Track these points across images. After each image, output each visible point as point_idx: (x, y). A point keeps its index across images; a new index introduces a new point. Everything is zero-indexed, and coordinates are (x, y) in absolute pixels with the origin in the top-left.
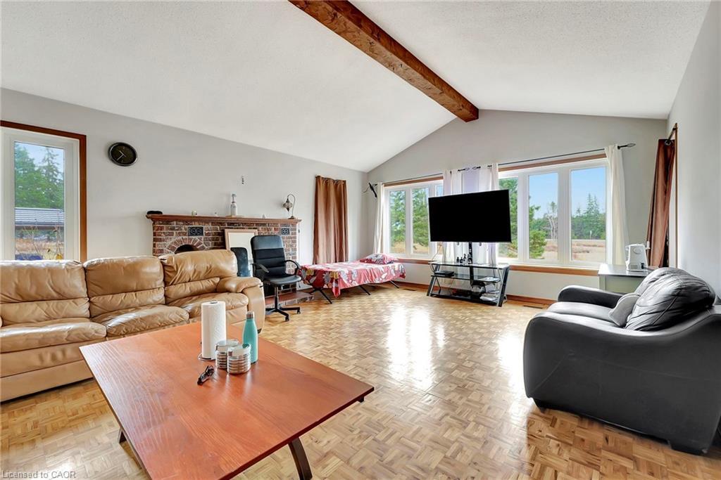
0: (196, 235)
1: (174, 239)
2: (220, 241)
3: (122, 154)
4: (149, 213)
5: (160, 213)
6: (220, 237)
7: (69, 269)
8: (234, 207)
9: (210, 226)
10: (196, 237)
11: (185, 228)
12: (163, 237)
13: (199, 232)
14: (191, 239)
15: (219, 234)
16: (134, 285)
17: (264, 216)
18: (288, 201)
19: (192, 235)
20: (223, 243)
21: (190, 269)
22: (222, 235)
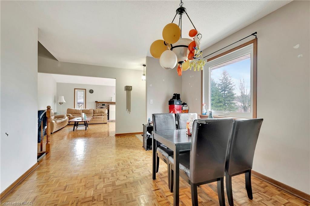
1: (99, 106)
3: (91, 92)
4: (96, 101)
7: (80, 110)
8: (112, 100)
9: (106, 104)
11: (101, 104)
12: (97, 106)
13: (104, 105)
14: (102, 106)
16: (88, 113)
20: (109, 107)
21: (97, 111)
22: (109, 105)
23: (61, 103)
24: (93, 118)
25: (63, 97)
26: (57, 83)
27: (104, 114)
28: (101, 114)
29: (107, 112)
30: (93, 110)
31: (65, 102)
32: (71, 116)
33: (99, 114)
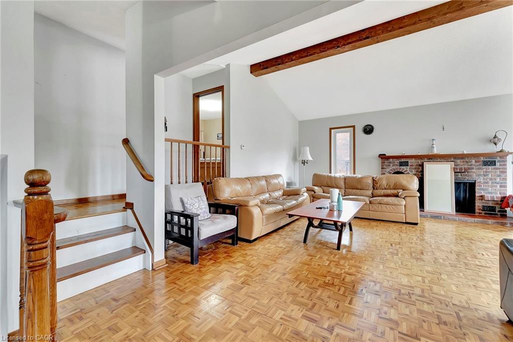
0: (404, 166)
1: (392, 168)
2: (421, 169)
3: (368, 130)
4: (380, 155)
5: (385, 155)
6: (421, 168)
8: (433, 147)
9: (413, 160)
10: (404, 167)
11: (397, 162)
12: (385, 167)
13: (406, 164)
14: (400, 169)
15: (420, 165)
17: (463, 152)
18: (495, 137)
19: (401, 166)
20: (422, 171)
21: (384, 183)
22: (422, 166)
23: (304, 162)
24: (370, 202)
25: (308, 148)
26: (300, 122)
27: (405, 193)
28: (395, 192)
29: (415, 184)
30: (371, 178)
31: (310, 158)
32: (316, 191)
33: (389, 192)
